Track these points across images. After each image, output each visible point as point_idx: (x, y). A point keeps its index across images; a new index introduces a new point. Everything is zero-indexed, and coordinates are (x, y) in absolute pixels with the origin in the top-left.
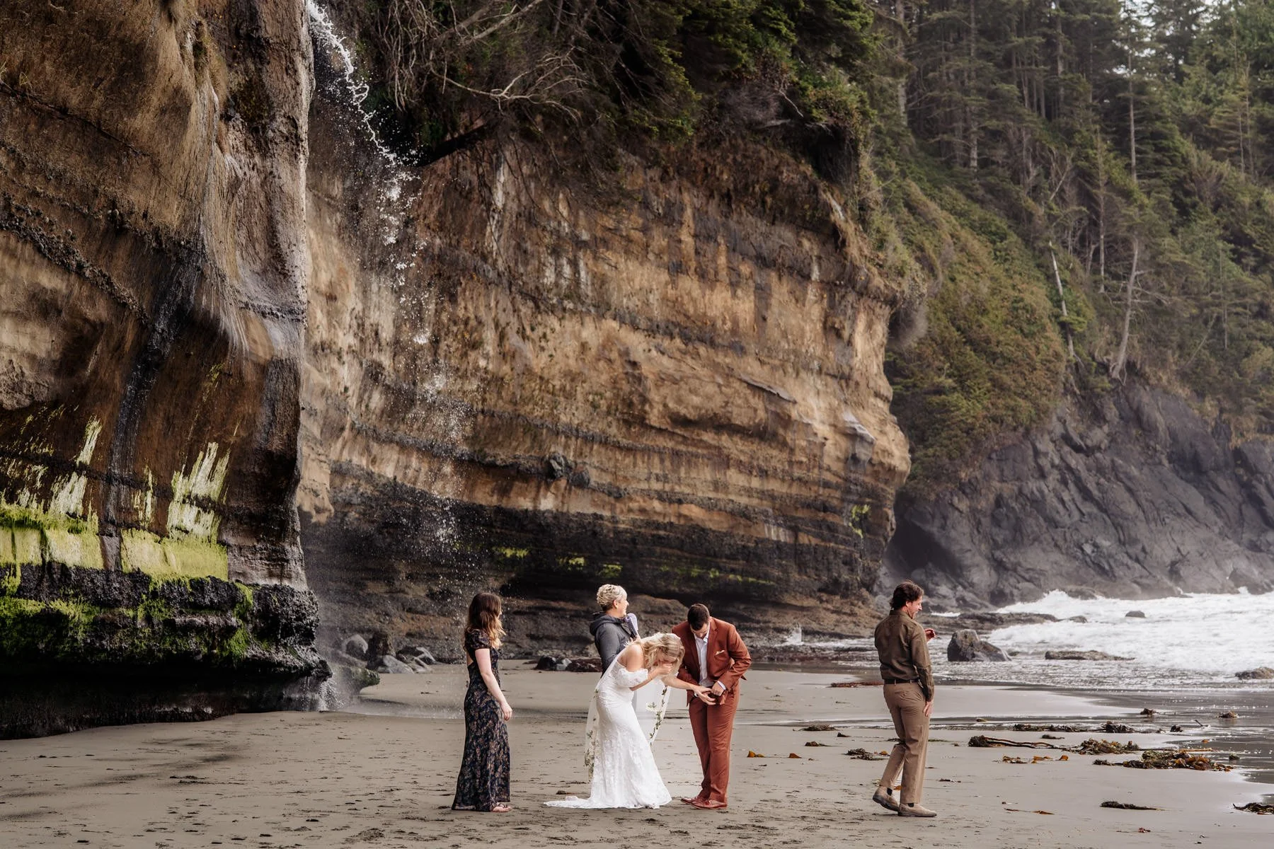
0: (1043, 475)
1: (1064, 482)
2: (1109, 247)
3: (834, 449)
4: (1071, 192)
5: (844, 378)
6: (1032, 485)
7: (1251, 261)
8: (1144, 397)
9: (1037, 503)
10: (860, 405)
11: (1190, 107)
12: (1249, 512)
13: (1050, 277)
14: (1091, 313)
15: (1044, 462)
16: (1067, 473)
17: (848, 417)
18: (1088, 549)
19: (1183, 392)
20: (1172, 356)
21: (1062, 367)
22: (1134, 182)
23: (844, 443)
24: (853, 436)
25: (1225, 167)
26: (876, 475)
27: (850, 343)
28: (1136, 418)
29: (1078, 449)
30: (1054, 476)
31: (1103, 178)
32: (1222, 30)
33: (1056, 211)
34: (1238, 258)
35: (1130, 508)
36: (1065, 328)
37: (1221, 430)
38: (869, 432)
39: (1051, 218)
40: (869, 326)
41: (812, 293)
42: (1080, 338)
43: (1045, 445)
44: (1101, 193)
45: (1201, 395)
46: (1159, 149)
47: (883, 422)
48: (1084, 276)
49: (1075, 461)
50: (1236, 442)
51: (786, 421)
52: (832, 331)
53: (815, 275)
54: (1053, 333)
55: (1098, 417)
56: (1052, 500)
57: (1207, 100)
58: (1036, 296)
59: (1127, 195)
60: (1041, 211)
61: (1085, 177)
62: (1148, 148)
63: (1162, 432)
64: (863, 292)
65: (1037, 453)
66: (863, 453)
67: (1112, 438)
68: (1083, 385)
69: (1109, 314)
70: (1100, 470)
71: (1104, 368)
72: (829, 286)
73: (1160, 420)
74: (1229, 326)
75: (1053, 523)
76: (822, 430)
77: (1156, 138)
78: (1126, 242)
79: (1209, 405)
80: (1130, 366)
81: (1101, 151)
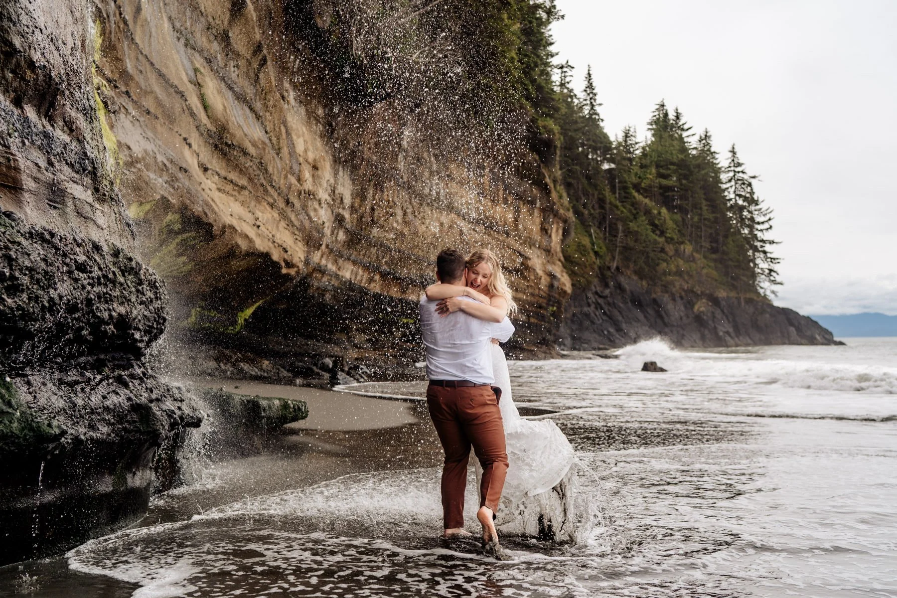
0: (589, 305)
1: (596, 308)
2: (610, 226)
3: (544, 281)
4: (596, 206)
5: (548, 251)
6: (586, 309)
7: (658, 232)
8: (622, 279)
9: (587, 315)
10: (554, 263)
11: (634, 180)
12: (659, 321)
13: (590, 235)
14: (604, 248)
15: (590, 301)
16: (598, 306)
17: (550, 268)
18: (606, 332)
19: (635, 278)
20: (631, 265)
21: (596, 267)
22: (619, 204)
23: (548, 279)
24: (552, 276)
25: (647, 201)
26: (559, 294)
27: (550, 236)
28: (619, 287)
29: (600, 297)
30: (593, 306)
31: (608, 201)
32: (644, 154)
33: (592, 211)
34: (653, 232)
35: (620, 318)
36: (596, 254)
37: (648, 292)
38: (558, 275)
39: (591, 214)
40: (557, 231)
41: (536, 213)
42: (601, 257)
43: (590, 295)
44: (608, 206)
45: (641, 279)
46: (626, 193)
47: (562, 271)
48: (601, 235)
49: (600, 301)
50: (654, 296)
51: (527, 268)
52: (544, 231)
53: (538, 205)
54: (592, 254)
55: (606, 286)
56: (593, 315)
57: (640, 177)
58: (586, 241)
59: (617, 207)
60: (586, 212)
61: (601, 201)
62: (622, 192)
63: (628, 292)
64: (556, 215)
65: (587, 298)
66: (556, 284)
67: (611, 293)
68: (602, 274)
69: (611, 250)
70: (609, 304)
71: (609, 268)
72: (543, 210)
73: (627, 287)
74: (652, 255)
75: (593, 323)
76: (540, 273)
77: (625, 188)
78: (616, 224)
79: (644, 283)
80: (618, 268)
81: (607, 193)
